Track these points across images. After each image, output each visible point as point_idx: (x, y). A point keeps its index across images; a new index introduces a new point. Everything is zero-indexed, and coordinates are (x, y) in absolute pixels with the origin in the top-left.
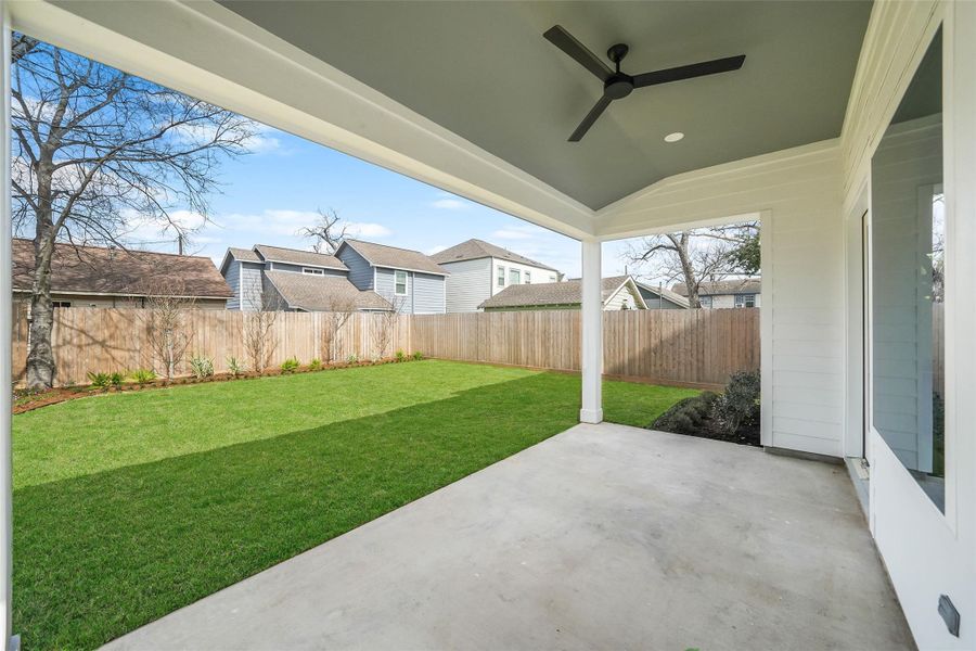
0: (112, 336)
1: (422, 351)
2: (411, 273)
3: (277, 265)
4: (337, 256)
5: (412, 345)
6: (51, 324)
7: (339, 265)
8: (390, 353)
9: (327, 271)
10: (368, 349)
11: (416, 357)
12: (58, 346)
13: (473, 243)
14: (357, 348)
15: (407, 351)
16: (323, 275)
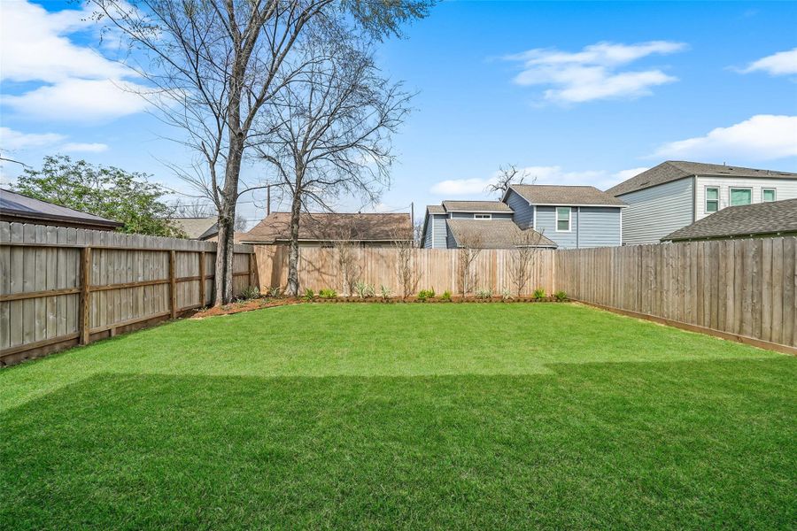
0: (323, 266)
1: (567, 291)
2: (575, 208)
3: (455, 214)
4: (505, 201)
5: (557, 283)
6: (297, 258)
7: (506, 209)
8: (529, 290)
9: (495, 215)
10: (505, 285)
11: (559, 298)
12: (300, 271)
13: (667, 165)
14: (493, 282)
15: (550, 289)
16: (491, 219)
